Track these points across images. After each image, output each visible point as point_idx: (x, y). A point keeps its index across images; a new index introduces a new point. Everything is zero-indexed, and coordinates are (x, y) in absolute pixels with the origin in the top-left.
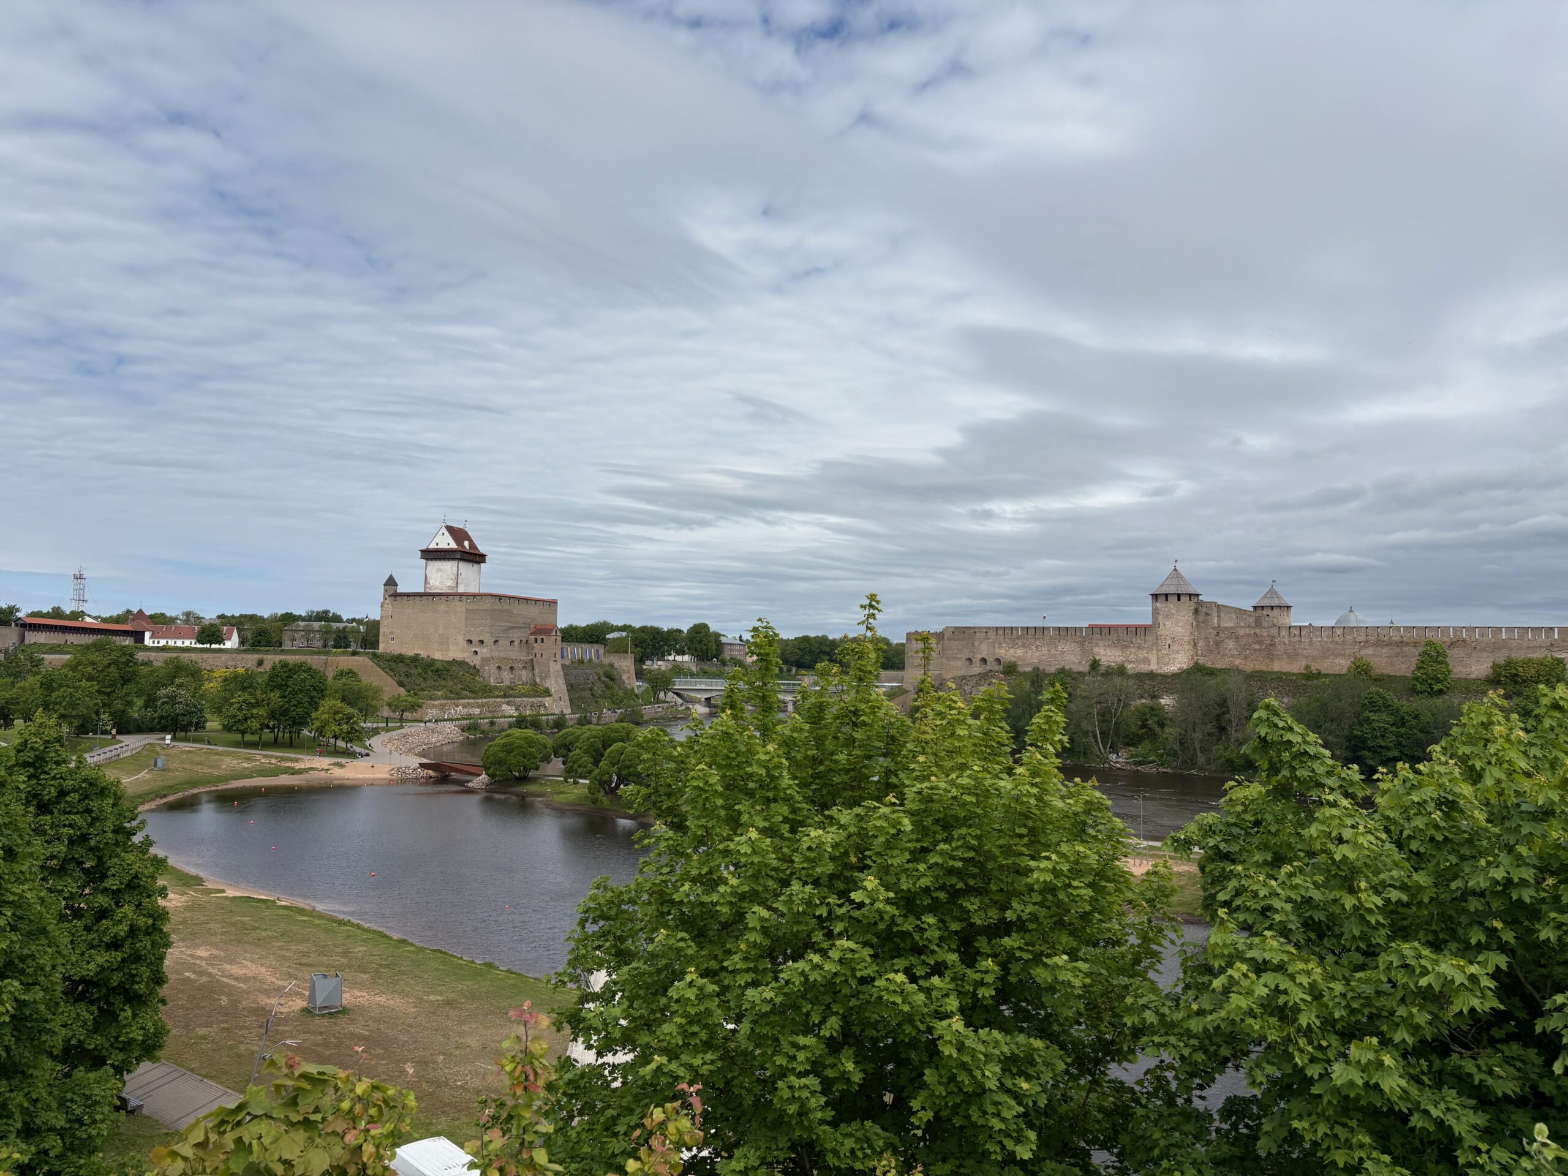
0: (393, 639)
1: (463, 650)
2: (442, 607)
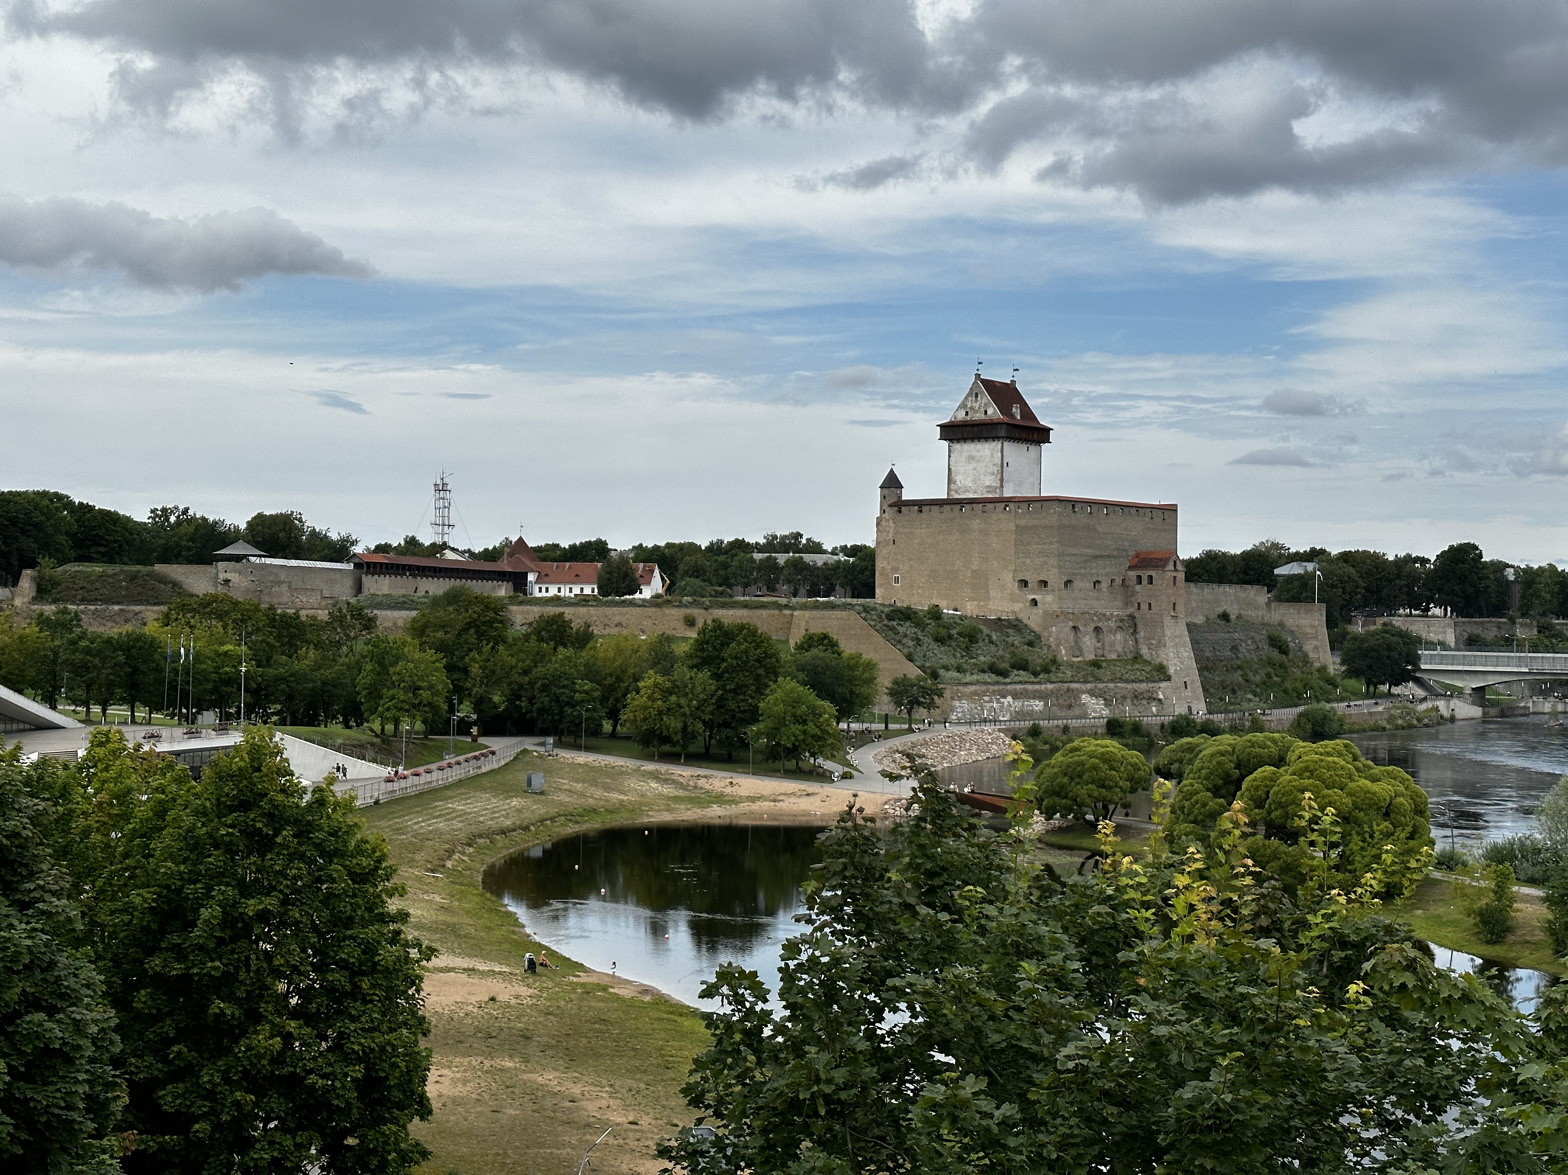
0: (897, 580)
1: (1013, 598)
2: (976, 524)
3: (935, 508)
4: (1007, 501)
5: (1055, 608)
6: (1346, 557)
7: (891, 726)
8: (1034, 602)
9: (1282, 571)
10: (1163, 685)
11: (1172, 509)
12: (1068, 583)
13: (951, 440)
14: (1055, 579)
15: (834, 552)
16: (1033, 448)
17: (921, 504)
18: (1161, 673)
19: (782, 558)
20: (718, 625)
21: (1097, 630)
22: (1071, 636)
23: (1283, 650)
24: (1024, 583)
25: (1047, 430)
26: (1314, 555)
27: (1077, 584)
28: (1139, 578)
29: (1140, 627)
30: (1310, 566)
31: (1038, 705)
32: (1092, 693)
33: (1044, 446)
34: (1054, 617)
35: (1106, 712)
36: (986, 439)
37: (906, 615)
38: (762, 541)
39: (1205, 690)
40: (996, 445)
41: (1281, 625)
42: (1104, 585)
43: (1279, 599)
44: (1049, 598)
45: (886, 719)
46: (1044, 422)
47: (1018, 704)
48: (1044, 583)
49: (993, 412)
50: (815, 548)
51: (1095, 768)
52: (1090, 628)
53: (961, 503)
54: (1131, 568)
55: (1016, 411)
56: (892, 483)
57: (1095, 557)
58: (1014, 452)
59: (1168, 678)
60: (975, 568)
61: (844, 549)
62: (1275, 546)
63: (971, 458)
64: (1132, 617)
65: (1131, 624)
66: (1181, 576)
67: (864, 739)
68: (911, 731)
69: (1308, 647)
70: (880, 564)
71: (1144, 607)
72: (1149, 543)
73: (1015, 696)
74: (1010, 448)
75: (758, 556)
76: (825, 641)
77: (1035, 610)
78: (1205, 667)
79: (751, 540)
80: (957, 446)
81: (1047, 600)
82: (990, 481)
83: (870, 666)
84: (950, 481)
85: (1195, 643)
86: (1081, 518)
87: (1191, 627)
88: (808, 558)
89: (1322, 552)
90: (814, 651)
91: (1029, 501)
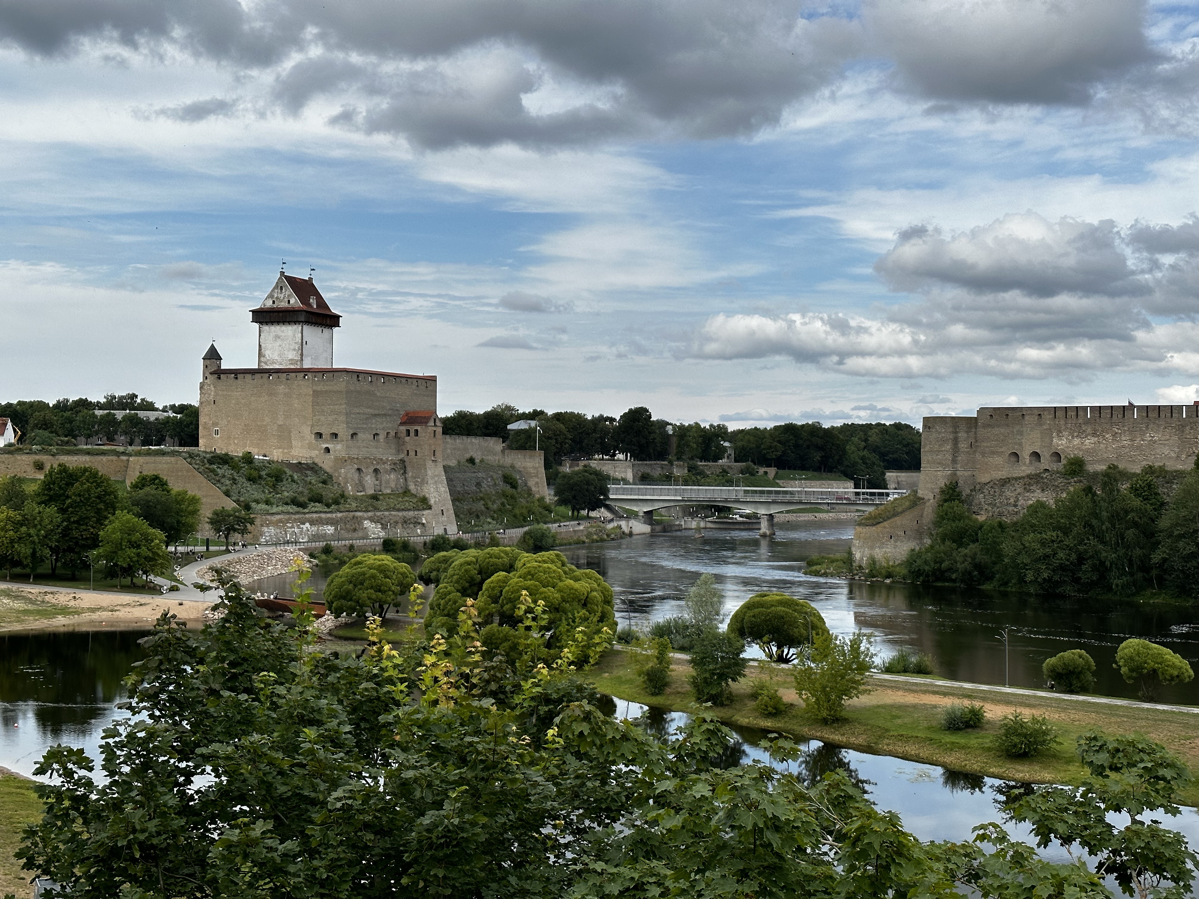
0: (217, 432)
1: (310, 447)
2: (281, 388)
3: (248, 376)
4: (306, 371)
5: (343, 454)
6: (558, 417)
7: (212, 548)
8: (328, 450)
9: (512, 427)
10: (426, 512)
11: (433, 379)
12: (353, 435)
13: (261, 323)
14: (343, 431)
15: (164, 410)
16: (326, 331)
17: (236, 373)
18: (424, 503)
19: (119, 415)
20: (63, 468)
21: (376, 471)
22: (356, 476)
23: (514, 485)
24: (319, 435)
25: (338, 317)
26: (536, 415)
27: (361, 435)
28: (408, 431)
29: (408, 469)
30: (533, 423)
31: (330, 530)
32: (372, 520)
33: (336, 329)
34: (342, 461)
35: (382, 534)
36: (289, 323)
37: (224, 460)
38: (103, 400)
39: (457, 516)
40: (297, 328)
41: (513, 467)
42: (382, 437)
43: (510, 448)
44: (339, 447)
45: (207, 543)
46: (335, 311)
47: (315, 528)
48: (336, 435)
49: (295, 301)
50: (149, 406)
51: (373, 577)
52: (371, 470)
53: (269, 372)
54: (402, 424)
55: (313, 301)
56: (213, 355)
57: (375, 415)
58: (312, 334)
59: (430, 508)
60: (280, 423)
61: (173, 407)
62: (509, 408)
63: (277, 337)
64: (402, 461)
65: (402, 467)
66: (439, 430)
67: (188, 559)
68: (228, 551)
69: (531, 483)
70: (202, 420)
71: (412, 453)
72: (415, 405)
73: (312, 523)
74: (308, 330)
75: (99, 413)
76: (156, 481)
77: (328, 456)
78: (456, 498)
79: (93, 399)
80: (266, 328)
81: (338, 448)
82: (292, 355)
83: (194, 501)
84: (260, 355)
85: (449, 480)
86: (364, 385)
87: (446, 469)
88: (142, 414)
89: (542, 412)
90: (147, 489)
91: (323, 372)
